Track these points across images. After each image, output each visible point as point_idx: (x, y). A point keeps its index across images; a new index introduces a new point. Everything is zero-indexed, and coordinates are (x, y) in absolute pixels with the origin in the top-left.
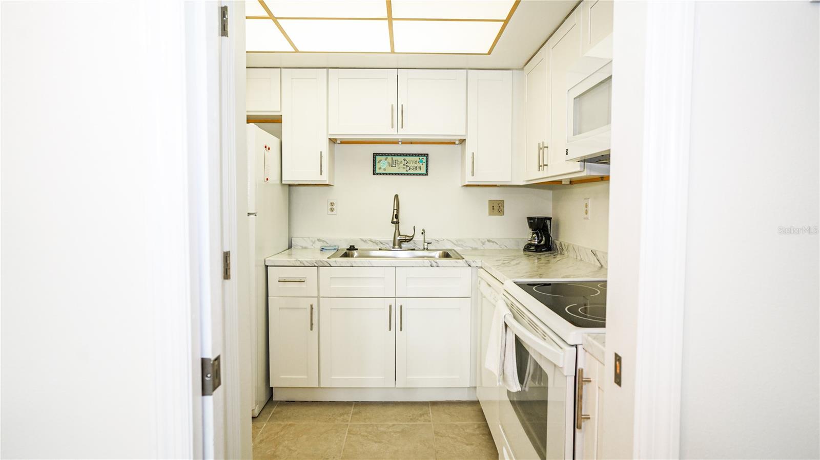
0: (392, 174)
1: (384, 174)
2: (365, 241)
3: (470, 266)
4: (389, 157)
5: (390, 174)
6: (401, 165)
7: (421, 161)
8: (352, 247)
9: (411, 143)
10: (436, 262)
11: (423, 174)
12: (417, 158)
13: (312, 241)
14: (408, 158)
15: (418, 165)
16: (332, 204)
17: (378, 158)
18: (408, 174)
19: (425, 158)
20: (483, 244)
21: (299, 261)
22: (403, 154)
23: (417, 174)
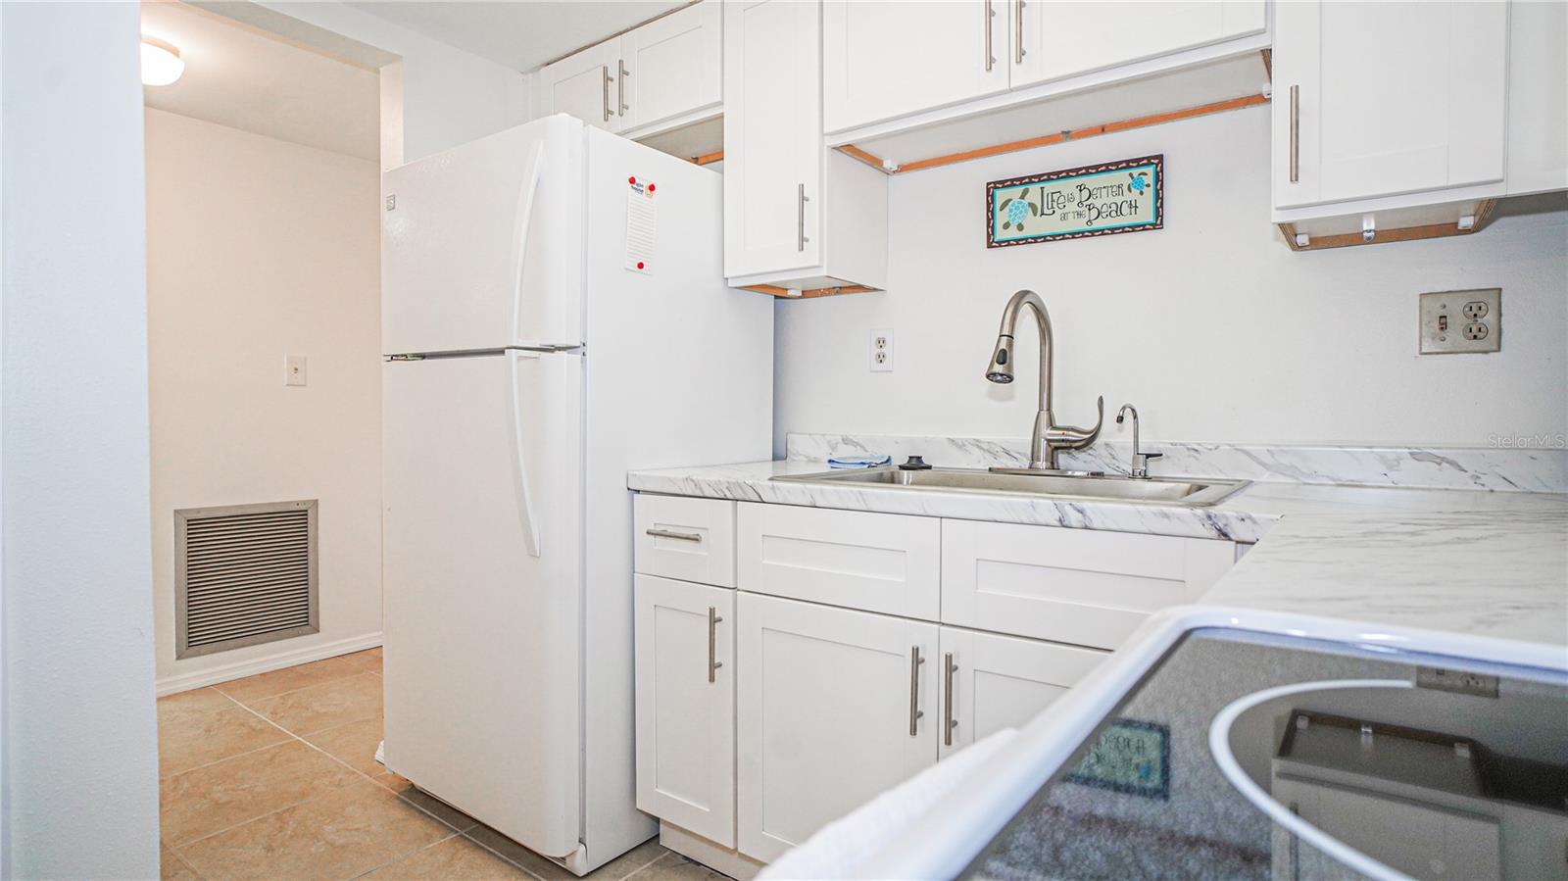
0: (1045, 239)
1: (1018, 242)
2: (960, 445)
3: (1224, 535)
4: (1030, 187)
5: (1035, 240)
6: (1072, 207)
7: (1137, 184)
8: (914, 462)
9: (1103, 130)
10: (1081, 511)
11: (1143, 227)
12: (1122, 177)
13: (829, 442)
14: (1093, 182)
15: (1128, 196)
16: (881, 342)
17: (1001, 195)
18: (1093, 233)
19: (1150, 170)
20: (1391, 468)
21: (693, 481)
22: (1077, 170)
23: (1123, 230)
